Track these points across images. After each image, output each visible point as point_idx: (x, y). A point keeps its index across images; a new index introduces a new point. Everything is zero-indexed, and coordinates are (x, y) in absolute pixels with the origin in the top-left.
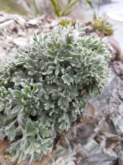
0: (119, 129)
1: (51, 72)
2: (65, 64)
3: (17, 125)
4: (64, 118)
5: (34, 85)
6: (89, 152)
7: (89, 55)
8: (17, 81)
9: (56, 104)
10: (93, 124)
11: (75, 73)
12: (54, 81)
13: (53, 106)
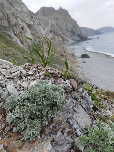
0: (73, 126)
1: (39, 100)
2: (45, 97)
3: (25, 123)
4: (44, 118)
5: (33, 105)
6: (59, 138)
7: (53, 93)
8: (27, 104)
9: (41, 113)
10: (60, 123)
11: (48, 100)
12: (40, 103)
13: (40, 113)
